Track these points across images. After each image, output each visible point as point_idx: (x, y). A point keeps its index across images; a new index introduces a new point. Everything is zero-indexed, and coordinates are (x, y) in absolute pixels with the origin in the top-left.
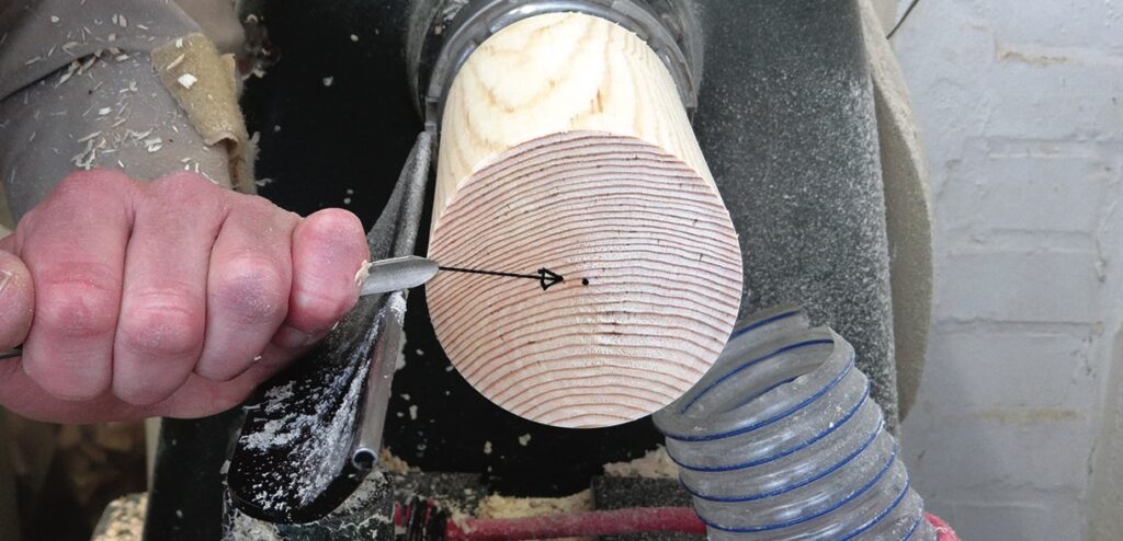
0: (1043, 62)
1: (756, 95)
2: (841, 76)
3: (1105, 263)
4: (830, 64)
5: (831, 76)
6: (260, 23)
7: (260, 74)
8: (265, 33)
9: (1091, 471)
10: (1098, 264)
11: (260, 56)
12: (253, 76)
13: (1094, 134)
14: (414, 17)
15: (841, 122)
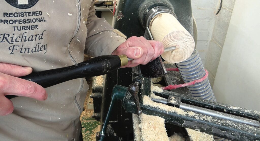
0: (203, 9)
1: (180, 19)
2: (190, 16)
3: (209, 33)
4: (188, 15)
5: (189, 16)
6: (121, 12)
7: (121, 18)
8: (122, 14)
9: (206, 57)
10: (208, 33)
11: (121, 16)
12: (120, 19)
13: (208, 18)
14: (140, 11)
15: (189, 22)
